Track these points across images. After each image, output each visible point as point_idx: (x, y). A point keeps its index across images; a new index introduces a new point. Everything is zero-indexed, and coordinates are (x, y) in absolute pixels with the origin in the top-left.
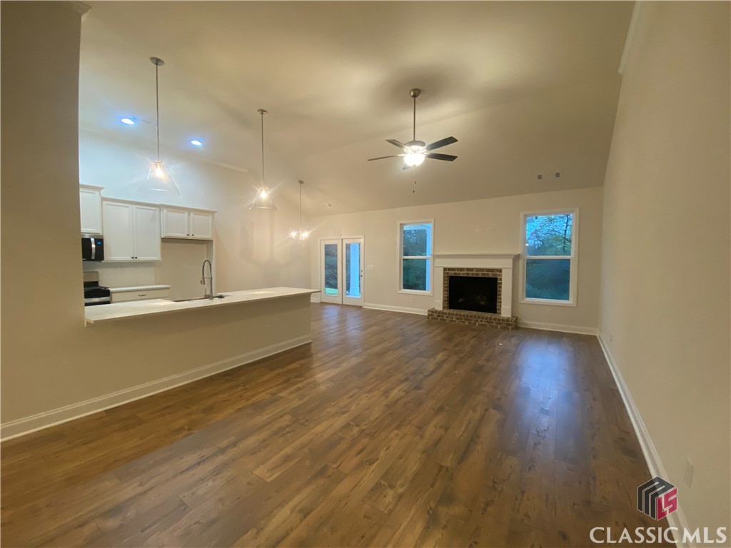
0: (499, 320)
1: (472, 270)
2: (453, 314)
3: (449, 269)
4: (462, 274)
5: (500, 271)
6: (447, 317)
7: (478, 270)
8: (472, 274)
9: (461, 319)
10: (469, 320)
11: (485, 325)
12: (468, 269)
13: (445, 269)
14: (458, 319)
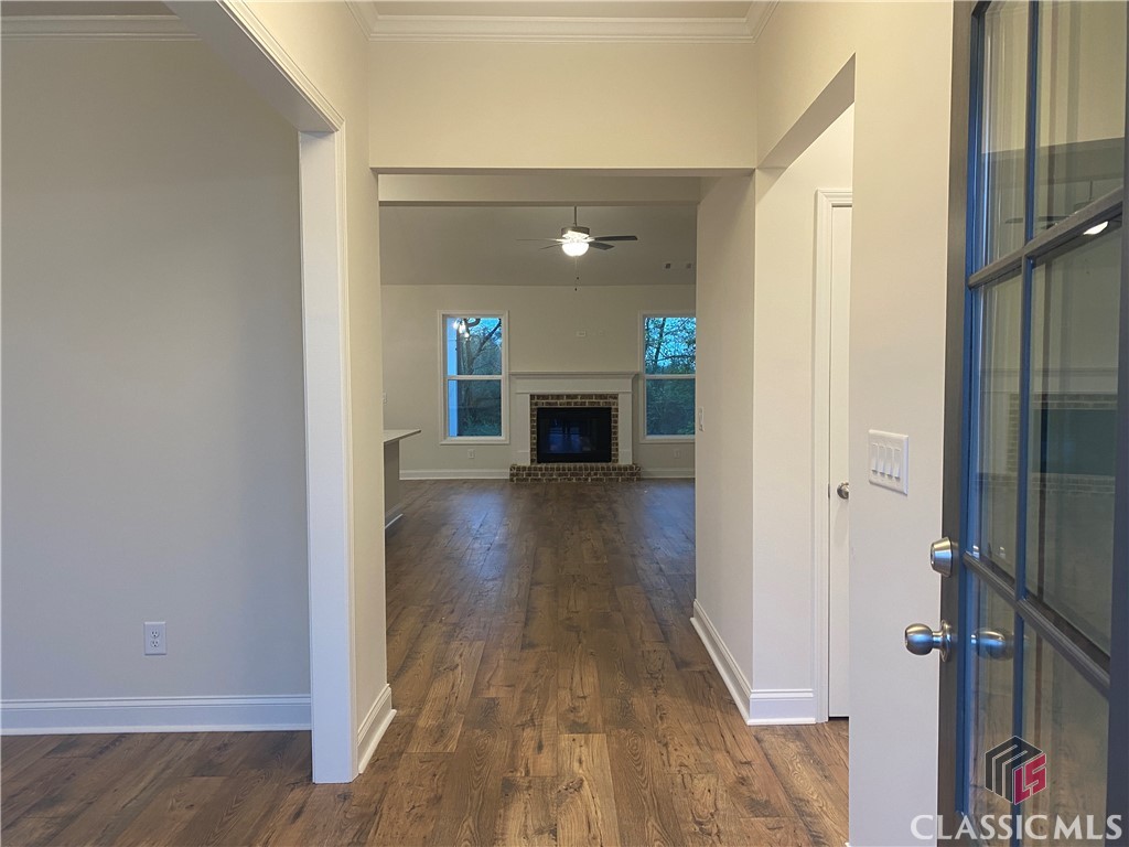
0: (620, 469)
1: (575, 396)
2: (552, 469)
3: (539, 397)
4: (560, 403)
5: (615, 397)
6: (543, 475)
7: (584, 396)
8: (576, 403)
9: (566, 474)
10: (577, 475)
11: (601, 480)
12: (569, 396)
13: (532, 397)
14: (560, 475)
